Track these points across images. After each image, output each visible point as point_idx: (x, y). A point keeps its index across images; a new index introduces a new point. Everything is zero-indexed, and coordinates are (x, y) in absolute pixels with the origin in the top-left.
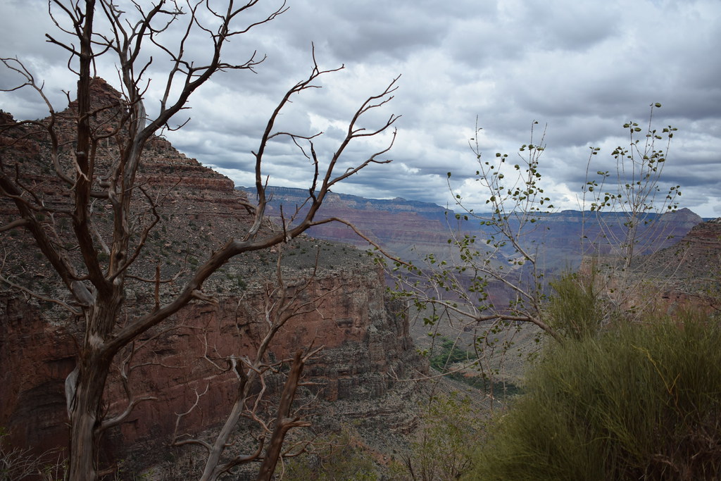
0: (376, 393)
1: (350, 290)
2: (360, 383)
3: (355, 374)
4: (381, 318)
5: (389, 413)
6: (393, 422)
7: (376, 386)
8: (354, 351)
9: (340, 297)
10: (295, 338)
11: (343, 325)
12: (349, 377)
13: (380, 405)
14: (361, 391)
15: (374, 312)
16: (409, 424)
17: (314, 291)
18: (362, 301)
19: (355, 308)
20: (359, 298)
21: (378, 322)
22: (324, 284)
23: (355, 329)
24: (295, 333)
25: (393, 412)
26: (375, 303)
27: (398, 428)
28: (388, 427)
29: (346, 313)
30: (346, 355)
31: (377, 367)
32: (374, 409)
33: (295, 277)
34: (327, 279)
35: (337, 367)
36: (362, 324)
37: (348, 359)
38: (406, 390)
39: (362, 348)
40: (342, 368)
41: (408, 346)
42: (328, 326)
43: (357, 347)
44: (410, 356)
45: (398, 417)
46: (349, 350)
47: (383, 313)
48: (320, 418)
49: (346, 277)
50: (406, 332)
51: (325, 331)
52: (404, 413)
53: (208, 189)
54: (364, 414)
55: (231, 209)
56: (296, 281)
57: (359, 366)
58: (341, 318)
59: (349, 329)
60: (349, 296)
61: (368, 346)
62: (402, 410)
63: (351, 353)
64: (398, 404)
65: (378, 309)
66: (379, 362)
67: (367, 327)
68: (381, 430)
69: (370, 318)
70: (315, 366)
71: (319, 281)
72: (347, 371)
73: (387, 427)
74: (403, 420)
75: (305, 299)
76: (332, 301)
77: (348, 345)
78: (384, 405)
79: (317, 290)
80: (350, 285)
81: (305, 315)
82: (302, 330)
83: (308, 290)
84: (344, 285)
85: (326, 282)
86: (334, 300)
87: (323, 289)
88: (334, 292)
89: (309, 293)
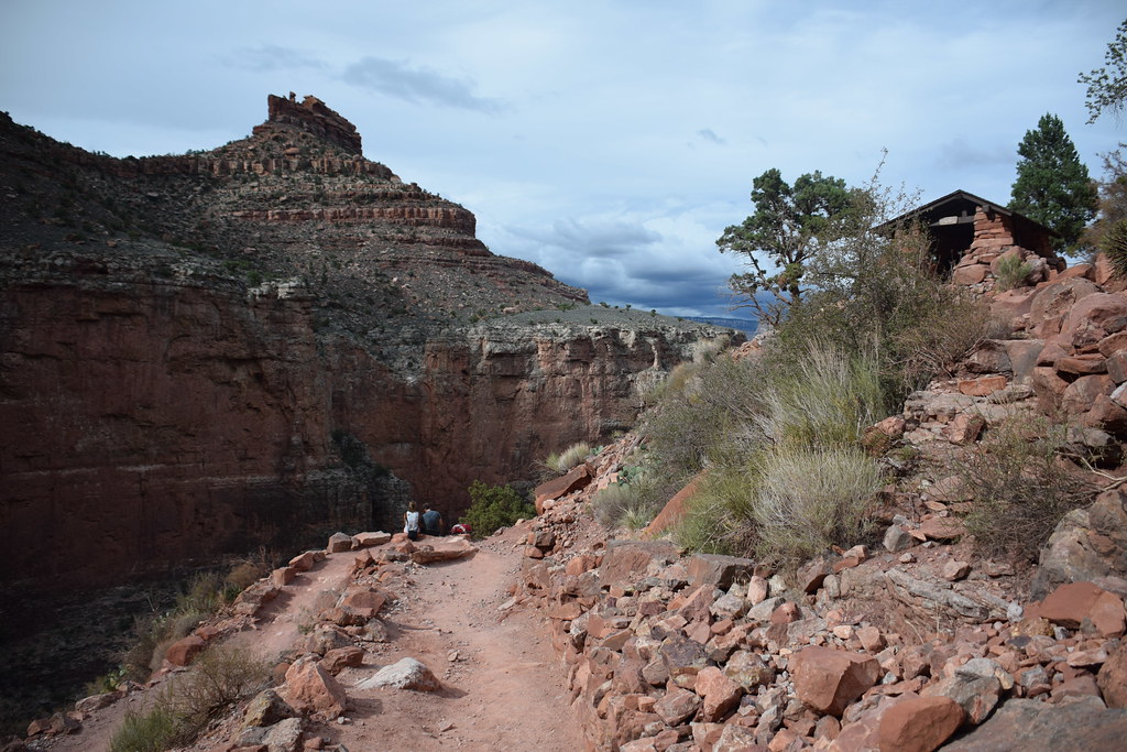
9: (609, 378)
10: (518, 453)
22: (573, 352)
33: (516, 338)
34: (579, 341)
53: (426, 224)
55: (461, 254)
56: (517, 344)
75: (534, 379)
81: (536, 411)
82: (529, 438)
83: (542, 363)
84: (621, 356)
85: (579, 347)
86: (597, 382)
87: (572, 361)
88: (596, 369)
89: (544, 368)
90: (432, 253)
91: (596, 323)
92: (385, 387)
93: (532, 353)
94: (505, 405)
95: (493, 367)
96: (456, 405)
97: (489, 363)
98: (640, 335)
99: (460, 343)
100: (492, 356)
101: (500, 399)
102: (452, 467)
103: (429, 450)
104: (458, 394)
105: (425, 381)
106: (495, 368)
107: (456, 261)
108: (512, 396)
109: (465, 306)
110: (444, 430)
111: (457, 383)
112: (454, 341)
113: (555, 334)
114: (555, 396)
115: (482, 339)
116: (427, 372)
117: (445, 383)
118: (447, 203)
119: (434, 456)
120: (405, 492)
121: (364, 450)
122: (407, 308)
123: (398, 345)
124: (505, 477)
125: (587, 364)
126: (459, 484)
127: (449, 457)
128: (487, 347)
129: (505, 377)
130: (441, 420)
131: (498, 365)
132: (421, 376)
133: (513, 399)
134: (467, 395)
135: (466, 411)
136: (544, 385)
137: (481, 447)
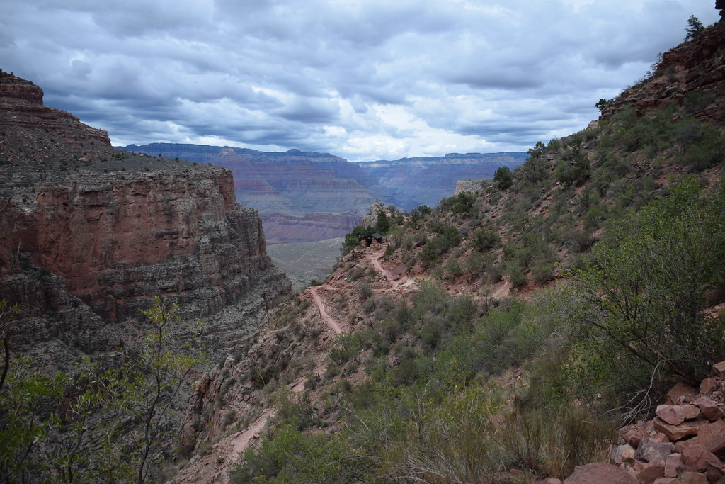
0: (209, 310)
1: (173, 196)
2: (190, 301)
3: (183, 291)
4: (219, 231)
5: (225, 330)
6: (229, 340)
7: (208, 302)
8: (182, 265)
9: (159, 204)
10: (104, 253)
11: (166, 237)
12: (175, 295)
13: (214, 323)
14: (190, 309)
15: (209, 223)
17: (123, 196)
18: (188, 208)
19: (181, 216)
20: (184, 205)
21: (215, 235)
22: (136, 189)
23: (182, 241)
24: (104, 248)
25: (230, 329)
26: (210, 213)
27: (236, 347)
28: (224, 346)
29: (169, 222)
30: (172, 270)
31: (210, 281)
32: (206, 327)
33: (97, 181)
34: (140, 182)
35: (160, 284)
36: (190, 235)
37: (173, 274)
38: (250, 307)
39: (192, 262)
40: (166, 284)
41: (265, 266)
42: (146, 238)
43: (186, 259)
44: (267, 276)
45: (235, 334)
46: (175, 265)
47: (222, 223)
48: (95, 333)
49: (167, 182)
50: (262, 250)
51: (143, 244)
52: (243, 329)
53: (7, 96)
54: (193, 334)
55: (36, 118)
56: (99, 185)
57: (189, 281)
58: (163, 229)
59: (174, 241)
60: (172, 203)
61: (199, 259)
62: (240, 326)
63: (177, 268)
64: (236, 320)
65: (215, 220)
66: (213, 276)
67: (197, 238)
68: (215, 350)
69: (201, 228)
70: (133, 285)
71: (129, 185)
72: (172, 287)
73: (222, 346)
74: (241, 337)
75: (112, 207)
76: (151, 208)
78: (219, 322)
79: (127, 196)
80: (172, 190)
81: (114, 226)
82: (111, 243)
83: (116, 196)
84: (165, 190)
85: (139, 186)
86: (152, 207)
87: (136, 195)
88: (152, 199)
89: (117, 199)
90: (15, 117)
91: (148, 170)
92: (11, 216)
93: (109, 190)
94: (93, 223)
95: (84, 200)
96: (60, 226)
97: (82, 198)
98: (176, 176)
99: (60, 186)
100: (84, 193)
101: (89, 220)
102: (61, 265)
103: (44, 255)
104: (62, 218)
105: (38, 211)
106: (85, 201)
107: (34, 123)
108: (97, 218)
109: (50, 157)
110: (53, 242)
111: (60, 211)
112: (56, 184)
113: (123, 178)
114: (126, 216)
115: (76, 182)
116: (39, 205)
117: (52, 212)
118: (20, 80)
119: (48, 258)
120: (63, 283)
121: (30, 261)
122: (9, 160)
123: (12, 187)
124: (96, 268)
125: (144, 196)
126: (66, 275)
127: (58, 258)
128: (80, 187)
129: (92, 206)
130: (51, 236)
131: (88, 199)
132: (35, 208)
133: (98, 220)
134: (68, 219)
135: (68, 229)
136: (119, 210)
137: (79, 251)
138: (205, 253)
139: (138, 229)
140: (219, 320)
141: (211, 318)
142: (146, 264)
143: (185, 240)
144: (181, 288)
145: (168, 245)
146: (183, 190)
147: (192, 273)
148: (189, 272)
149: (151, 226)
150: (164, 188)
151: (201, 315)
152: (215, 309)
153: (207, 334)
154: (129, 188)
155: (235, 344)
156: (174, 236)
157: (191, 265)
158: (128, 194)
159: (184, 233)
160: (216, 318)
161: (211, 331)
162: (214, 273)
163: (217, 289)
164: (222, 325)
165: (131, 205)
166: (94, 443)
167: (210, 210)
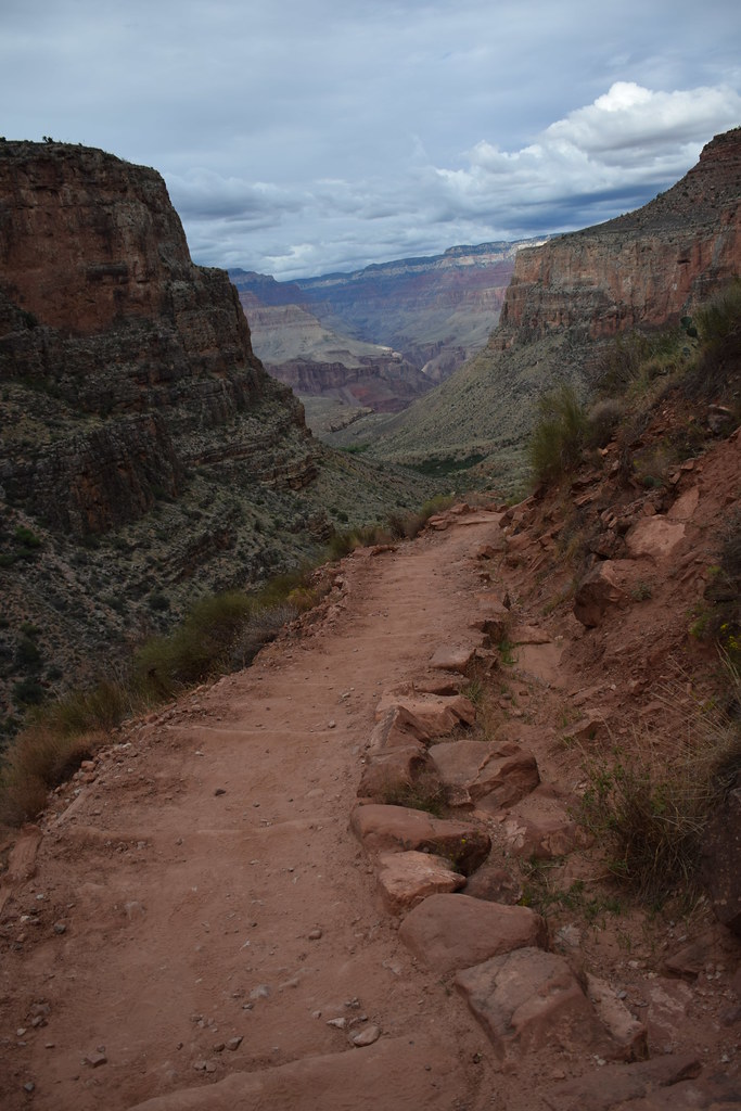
0: (212, 415)
1: (107, 197)
2: (174, 402)
3: (157, 382)
5: (252, 450)
6: (264, 467)
7: (209, 402)
8: (145, 334)
11: (107, 279)
12: (144, 390)
13: (229, 438)
14: (178, 416)
15: (173, 262)
16: (299, 467)
17: (15, 192)
18: (138, 219)
19: (127, 237)
20: (131, 214)
23: (137, 288)
25: (260, 448)
26: (170, 245)
27: (279, 479)
28: (256, 480)
29: (107, 249)
30: (128, 344)
31: (204, 363)
32: (216, 445)
36: (150, 275)
37: (134, 350)
39: (161, 327)
42: (70, 281)
43: (150, 326)
45: (272, 458)
46: (133, 333)
49: (90, 167)
50: (246, 346)
51: (65, 292)
52: (284, 448)
54: (196, 458)
57: (163, 365)
58: (98, 262)
59: (122, 288)
60: (106, 209)
61: (174, 322)
62: (277, 443)
63: (140, 339)
64: (267, 432)
65: (180, 258)
66: (207, 353)
68: (243, 486)
69: (166, 265)
71: (23, 167)
73: (254, 479)
74: (285, 461)
77: (127, 324)
78: (237, 437)
79: (22, 191)
80: (104, 185)
138: (185, 309)
139: (53, 261)
140: (234, 433)
141: (220, 432)
142: (77, 334)
143: (141, 286)
144: (153, 378)
145: (111, 297)
146: (123, 187)
147: (165, 350)
148: (161, 349)
149: (75, 256)
150: (87, 180)
151: (200, 426)
152: (223, 415)
153: (222, 458)
154: (24, 175)
155: (276, 474)
156: (120, 278)
157: (161, 336)
158: (24, 188)
159: (139, 271)
160: (229, 430)
161: (227, 453)
162: (208, 347)
163: (220, 378)
164: (244, 442)
165: (33, 211)
166: (160, 569)
167: (169, 238)
